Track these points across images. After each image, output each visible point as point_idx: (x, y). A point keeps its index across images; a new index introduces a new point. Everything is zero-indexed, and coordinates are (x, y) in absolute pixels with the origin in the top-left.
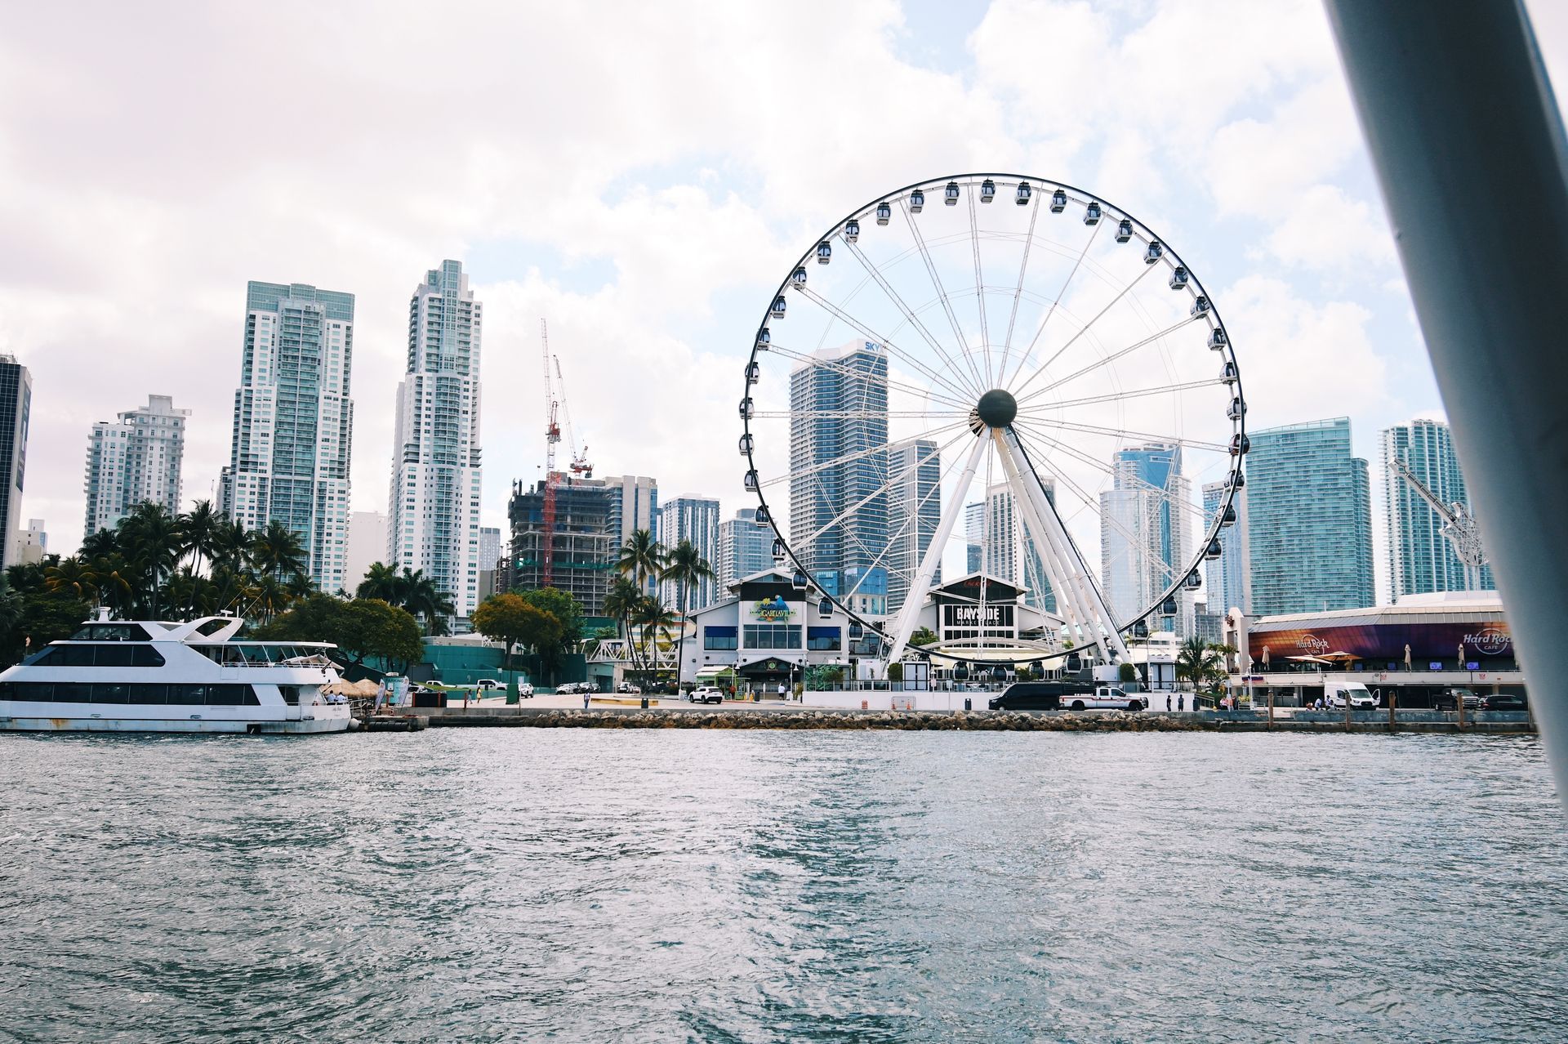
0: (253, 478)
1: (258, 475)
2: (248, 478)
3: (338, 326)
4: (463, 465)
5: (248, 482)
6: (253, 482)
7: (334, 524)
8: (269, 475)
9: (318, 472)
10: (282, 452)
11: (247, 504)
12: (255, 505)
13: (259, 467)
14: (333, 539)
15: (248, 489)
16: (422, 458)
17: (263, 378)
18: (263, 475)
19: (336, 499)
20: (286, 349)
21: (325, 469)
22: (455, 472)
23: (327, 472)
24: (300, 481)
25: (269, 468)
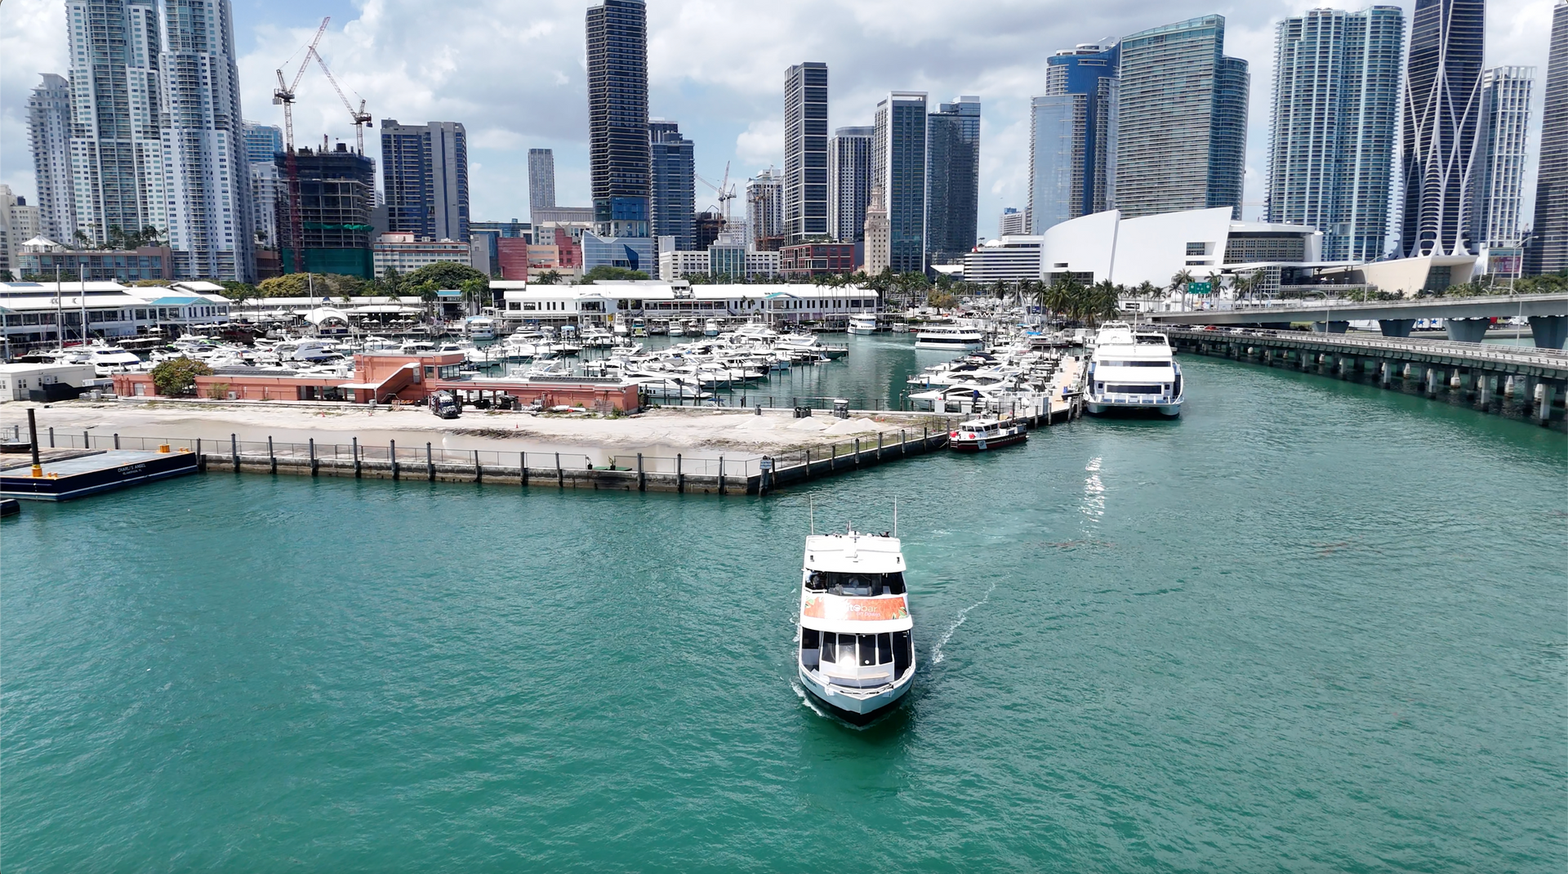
0: (83, 143)
1: (86, 140)
2: (79, 143)
3: (137, 11)
4: (209, 128)
5: (80, 146)
6: (84, 146)
7: (153, 176)
8: (95, 139)
9: (134, 135)
10: (104, 118)
11: (81, 164)
12: (88, 164)
13: (87, 134)
14: (154, 188)
15: (80, 152)
16: (173, 124)
17: (83, 60)
18: (91, 140)
19: (151, 156)
20: (97, 34)
21: (140, 132)
22: (201, 135)
23: (141, 135)
24: (122, 144)
25: (95, 133)
